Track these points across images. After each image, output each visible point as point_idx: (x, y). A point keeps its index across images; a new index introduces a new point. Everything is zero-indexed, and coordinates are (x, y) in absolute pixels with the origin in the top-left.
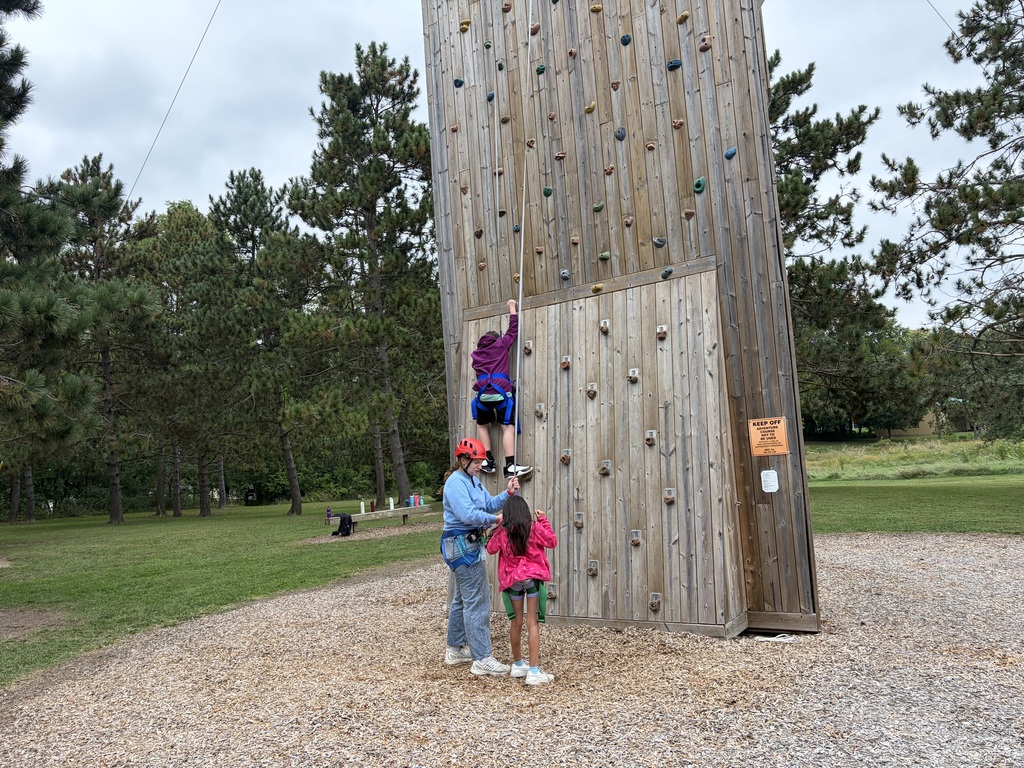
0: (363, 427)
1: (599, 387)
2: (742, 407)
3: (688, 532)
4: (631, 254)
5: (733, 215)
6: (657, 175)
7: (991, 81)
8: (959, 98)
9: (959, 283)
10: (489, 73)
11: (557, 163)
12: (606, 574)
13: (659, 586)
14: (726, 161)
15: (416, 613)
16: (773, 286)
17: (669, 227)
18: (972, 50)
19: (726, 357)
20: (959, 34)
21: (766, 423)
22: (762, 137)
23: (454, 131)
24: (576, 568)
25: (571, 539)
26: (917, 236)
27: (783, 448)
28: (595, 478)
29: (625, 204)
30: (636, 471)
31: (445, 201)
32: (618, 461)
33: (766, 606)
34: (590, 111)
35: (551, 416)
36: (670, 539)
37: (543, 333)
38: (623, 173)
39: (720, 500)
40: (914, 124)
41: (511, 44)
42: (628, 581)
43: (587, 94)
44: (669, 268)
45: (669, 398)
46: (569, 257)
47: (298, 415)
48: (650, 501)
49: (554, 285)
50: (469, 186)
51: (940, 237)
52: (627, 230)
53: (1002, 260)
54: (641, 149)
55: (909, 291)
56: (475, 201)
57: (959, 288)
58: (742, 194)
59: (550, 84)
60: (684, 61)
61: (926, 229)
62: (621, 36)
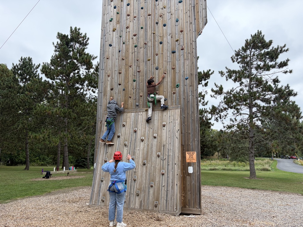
1: (145, 138)
2: (185, 148)
3: (167, 183)
5: (186, 95)
6: (166, 81)
7: (241, 68)
8: (234, 72)
9: (231, 119)
10: (120, 44)
11: (138, 73)
12: (142, 195)
13: (157, 199)
14: (185, 80)
17: (168, 96)
18: (237, 60)
19: (181, 133)
20: (234, 56)
21: (191, 153)
22: (195, 75)
23: (108, 58)
24: (133, 193)
25: (132, 184)
26: (221, 105)
27: (195, 161)
28: (141, 166)
30: (153, 164)
31: (102, 78)
32: (148, 161)
33: (187, 206)
34: (149, 60)
35: (129, 146)
36: (162, 185)
37: (129, 120)
38: (157, 79)
39: (177, 174)
40: (222, 76)
41: (128, 37)
42: (148, 197)
43: (149, 55)
45: (165, 144)
46: (139, 100)
48: (157, 173)
49: (134, 107)
50: (110, 75)
51: (226, 106)
53: (241, 114)
56: (112, 80)
57: (231, 120)
58: (189, 90)
59: (138, 51)
60: (177, 52)
61: (223, 104)
62: (160, 42)
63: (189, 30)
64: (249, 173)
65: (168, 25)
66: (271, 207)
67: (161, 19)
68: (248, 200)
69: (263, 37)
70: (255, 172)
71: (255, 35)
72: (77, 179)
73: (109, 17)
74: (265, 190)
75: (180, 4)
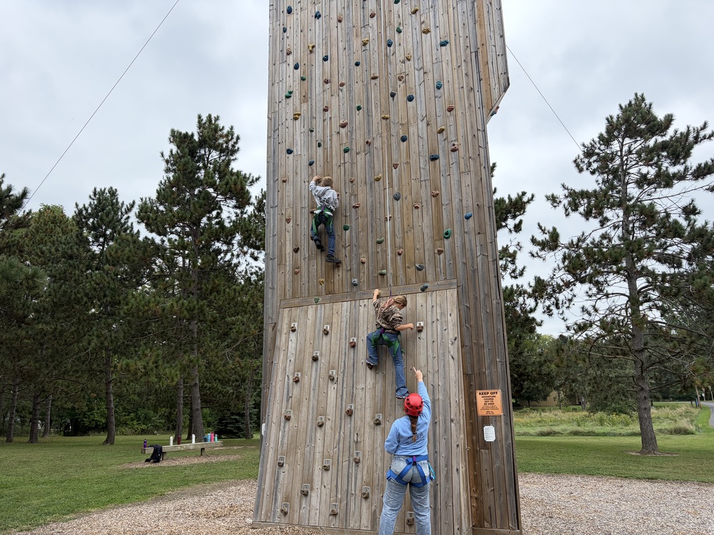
0: (176, 380)
2: (473, 382)
4: (401, 273)
5: (468, 254)
6: (420, 224)
7: (600, 185)
8: (584, 194)
9: (583, 308)
10: (311, 147)
11: (353, 210)
12: (375, 497)
14: (465, 220)
15: (226, 524)
16: (494, 302)
17: (427, 258)
18: (589, 166)
19: (462, 347)
20: (582, 156)
21: (488, 393)
22: (489, 207)
23: (284, 181)
24: (353, 492)
25: (351, 471)
26: (557, 276)
27: (499, 411)
28: (370, 427)
29: (398, 241)
31: (274, 226)
32: (387, 414)
33: (486, 524)
34: (378, 180)
35: (340, 380)
37: (338, 320)
38: (398, 221)
39: (458, 446)
40: (555, 207)
41: (327, 132)
43: (377, 169)
44: (426, 284)
46: (358, 271)
47: (127, 369)
49: (347, 288)
50: (291, 218)
51: (570, 278)
52: (399, 257)
53: (607, 295)
54: (410, 207)
55: (551, 311)
56: (295, 229)
57: (583, 311)
58: (475, 242)
59: (352, 160)
60: (441, 156)
61: (562, 272)
62: (401, 136)
63: (466, 105)
64: (638, 440)
65: (418, 97)
66: (699, 525)
67: (402, 85)
68: (640, 507)
69: (650, 108)
70: (655, 438)
71: (630, 104)
72: (224, 463)
73: (284, 89)
74: (682, 481)
75: (444, 48)
